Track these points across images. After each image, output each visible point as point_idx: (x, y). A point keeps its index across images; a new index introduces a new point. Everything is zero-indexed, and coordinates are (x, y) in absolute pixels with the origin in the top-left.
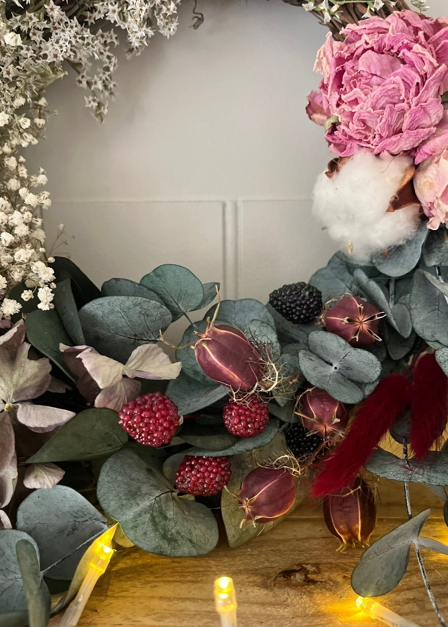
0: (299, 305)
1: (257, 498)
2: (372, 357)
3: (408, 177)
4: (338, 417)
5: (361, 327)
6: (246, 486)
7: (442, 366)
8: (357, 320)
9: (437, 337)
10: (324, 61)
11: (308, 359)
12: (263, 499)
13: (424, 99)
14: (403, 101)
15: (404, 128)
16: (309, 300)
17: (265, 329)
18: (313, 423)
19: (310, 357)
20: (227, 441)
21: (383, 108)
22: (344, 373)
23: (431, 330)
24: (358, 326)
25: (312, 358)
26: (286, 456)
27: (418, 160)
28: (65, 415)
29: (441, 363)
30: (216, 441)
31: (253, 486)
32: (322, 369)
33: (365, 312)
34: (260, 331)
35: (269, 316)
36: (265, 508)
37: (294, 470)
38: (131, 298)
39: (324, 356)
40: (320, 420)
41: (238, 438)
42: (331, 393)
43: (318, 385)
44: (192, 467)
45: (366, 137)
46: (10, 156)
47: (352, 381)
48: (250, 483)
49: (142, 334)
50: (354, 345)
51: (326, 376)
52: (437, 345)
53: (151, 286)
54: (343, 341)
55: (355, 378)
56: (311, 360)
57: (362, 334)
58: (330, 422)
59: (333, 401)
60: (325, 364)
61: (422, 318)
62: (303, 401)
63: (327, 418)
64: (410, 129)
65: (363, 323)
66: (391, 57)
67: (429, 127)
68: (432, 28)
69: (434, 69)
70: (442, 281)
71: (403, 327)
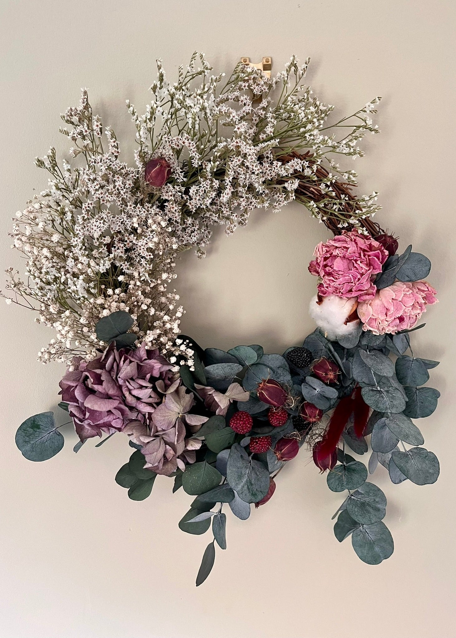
0: (302, 361)
1: (283, 452)
2: (334, 390)
3: (355, 308)
4: (318, 416)
6: (278, 446)
7: (363, 397)
8: (329, 374)
9: (363, 380)
10: (318, 253)
12: (286, 452)
13: (362, 282)
14: (352, 283)
15: (353, 290)
17: (286, 372)
18: (307, 418)
20: (271, 429)
21: (344, 284)
22: (322, 394)
23: (361, 377)
25: (307, 387)
26: (295, 432)
27: (359, 300)
28: (205, 419)
29: (363, 395)
30: (266, 429)
31: (281, 446)
32: (311, 392)
33: (332, 370)
34: (283, 373)
35: (286, 363)
36: (287, 455)
37: (298, 438)
38: (227, 364)
39: (312, 386)
40: (310, 417)
41: (275, 428)
42: (316, 405)
43: (310, 402)
45: (336, 291)
46: (161, 284)
48: (280, 445)
49: (229, 376)
50: (327, 384)
51: (313, 396)
52: (363, 384)
53: (232, 354)
54: (322, 383)
55: (326, 396)
57: (331, 380)
58: (315, 417)
59: (316, 409)
60: (313, 389)
62: (303, 407)
63: (313, 415)
64: (355, 291)
65: (331, 375)
66: (348, 261)
67: (364, 291)
68: (368, 246)
69: (367, 271)
70: (368, 353)
71: (349, 374)
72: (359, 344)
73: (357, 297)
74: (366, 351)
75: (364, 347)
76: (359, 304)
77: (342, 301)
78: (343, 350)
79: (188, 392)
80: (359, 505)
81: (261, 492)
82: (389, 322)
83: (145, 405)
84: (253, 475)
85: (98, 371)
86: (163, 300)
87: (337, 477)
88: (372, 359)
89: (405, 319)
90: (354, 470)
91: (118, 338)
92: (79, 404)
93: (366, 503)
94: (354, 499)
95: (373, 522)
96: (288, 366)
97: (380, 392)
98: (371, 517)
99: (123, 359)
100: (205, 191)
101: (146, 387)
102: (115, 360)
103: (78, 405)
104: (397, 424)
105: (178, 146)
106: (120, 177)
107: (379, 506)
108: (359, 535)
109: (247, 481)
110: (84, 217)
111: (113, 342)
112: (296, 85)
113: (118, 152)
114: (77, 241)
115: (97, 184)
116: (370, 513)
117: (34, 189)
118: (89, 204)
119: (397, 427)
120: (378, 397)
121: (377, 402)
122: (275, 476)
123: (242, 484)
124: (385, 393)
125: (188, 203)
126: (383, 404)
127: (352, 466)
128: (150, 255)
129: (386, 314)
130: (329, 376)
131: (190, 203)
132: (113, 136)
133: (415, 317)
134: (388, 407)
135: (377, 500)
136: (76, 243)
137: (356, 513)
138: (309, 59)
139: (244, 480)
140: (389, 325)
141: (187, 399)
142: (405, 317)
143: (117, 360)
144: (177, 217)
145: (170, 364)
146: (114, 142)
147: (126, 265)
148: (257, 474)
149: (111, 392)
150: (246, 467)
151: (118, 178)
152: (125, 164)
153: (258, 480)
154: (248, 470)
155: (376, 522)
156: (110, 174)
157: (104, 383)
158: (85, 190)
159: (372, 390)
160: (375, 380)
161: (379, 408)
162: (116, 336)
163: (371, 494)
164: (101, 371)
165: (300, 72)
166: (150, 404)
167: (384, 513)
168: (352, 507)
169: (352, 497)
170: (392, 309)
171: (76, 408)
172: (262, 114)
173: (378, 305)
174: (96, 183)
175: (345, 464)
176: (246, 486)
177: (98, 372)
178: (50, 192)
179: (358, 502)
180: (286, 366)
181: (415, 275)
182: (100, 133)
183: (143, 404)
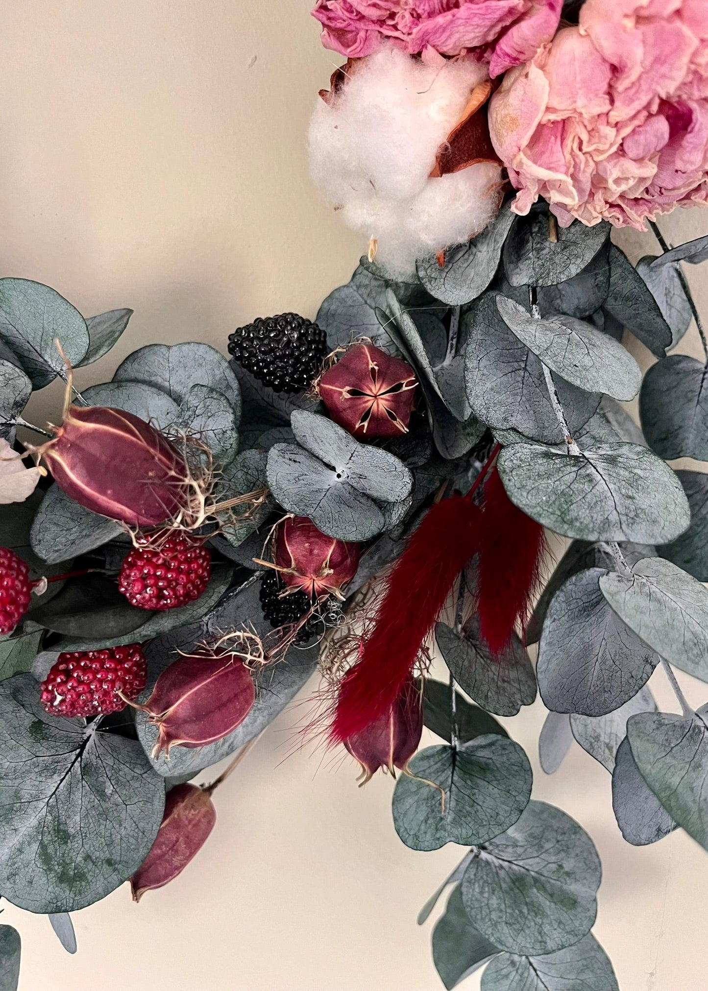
0: (281, 358)
1: (175, 712)
2: (392, 459)
3: (475, 103)
4: (330, 567)
5: (375, 405)
6: (160, 689)
8: (368, 392)
9: (514, 421)
11: (288, 461)
16: (298, 348)
17: (215, 402)
18: (292, 576)
19: (293, 457)
22: (355, 485)
23: (503, 409)
24: (369, 404)
25: (297, 459)
26: (238, 633)
27: (495, 69)
29: (504, 472)
32: (312, 477)
33: (382, 378)
34: (206, 407)
35: (230, 376)
36: (189, 727)
37: (249, 657)
39: (321, 454)
40: (303, 571)
42: (318, 523)
43: (297, 510)
45: (390, 16)
47: (368, 497)
48: (167, 684)
50: (362, 438)
51: (318, 491)
52: (512, 437)
54: (341, 432)
55: (375, 494)
56: (295, 461)
57: (377, 420)
58: (318, 571)
59: (323, 538)
60: (321, 468)
61: (489, 385)
62: (276, 536)
63: (313, 566)
65: (378, 397)
70: (537, 316)
71: (460, 404)
72: (499, 282)
73: (481, 50)
74: (530, 311)
75: (513, 293)
76: (496, 84)
77: (418, 73)
78: (446, 322)
80: (504, 886)
81: (109, 862)
82: (623, 132)
84: (82, 797)
87: (425, 792)
88: (549, 332)
89: (697, 114)
90: (484, 769)
93: (529, 880)
94: (487, 863)
95: (550, 945)
96: (235, 384)
97: (579, 461)
98: (546, 928)
104: (649, 596)
107: (573, 887)
108: (507, 976)
109: (41, 825)
116: (544, 915)
119: (653, 606)
120: (569, 478)
121: (565, 498)
122: (220, 780)
123: (14, 841)
124: (600, 466)
126: (591, 508)
127: (481, 753)
129: (609, 92)
130: (369, 403)
134: (614, 517)
135: (568, 866)
137: (494, 916)
139: (28, 823)
140: (621, 151)
142: (694, 105)
148: (102, 794)
150: (49, 770)
153: (104, 815)
154: (57, 778)
155: (563, 947)
159: (547, 455)
160: (560, 416)
161: (571, 523)
163: (547, 846)
167: (592, 913)
168: (482, 893)
169: (484, 855)
170: (636, 61)
173: (573, 60)
175: (455, 742)
176: (35, 846)
179: (502, 873)
180: (228, 387)
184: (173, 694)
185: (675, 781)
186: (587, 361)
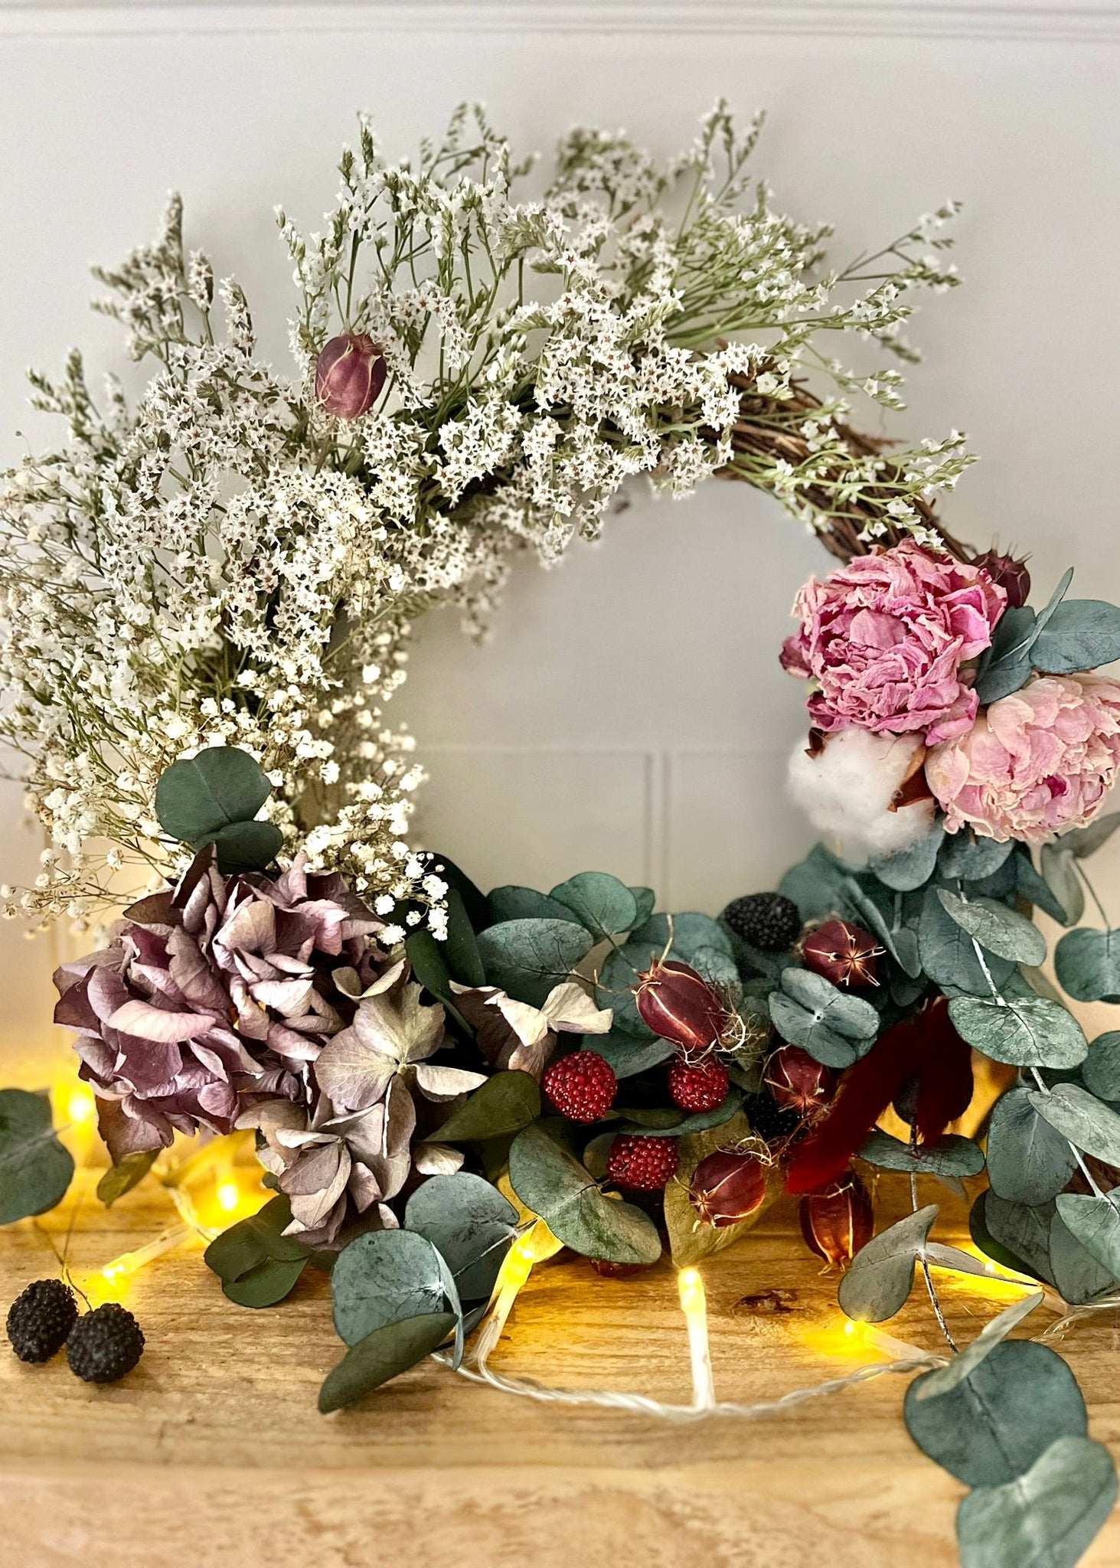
0: (768, 927)
1: (717, 1192)
2: (866, 1005)
3: (917, 765)
4: (821, 1086)
5: (853, 965)
6: (701, 1176)
7: (955, 1023)
8: (848, 956)
9: (955, 979)
10: (805, 607)
11: (781, 1005)
12: (724, 1194)
13: (933, 679)
14: (906, 680)
15: (909, 707)
16: (782, 919)
17: (720, 959)
18: (788, 1094)
19: (784, 1003)
20: (675, 1117)
21: (881, 686)
22: (830, 1025)
23: (946, 971)
24: (849, 964)
25: (788, 1004)
26: (752, 1138)
27: (929, 742)
28: (476, 1080)
29: (955, 1017)
30: (662, 1117)
31: (710, 1176)
32: (799, 1018)
33: (857, 946)
34: (714, 963)
35: (724, 938)
36: (727, 1205)
37: (763, 1156)
38: (544, 920)
39: (803, 1000)
40: (798, 1090)
41: (688, 1113)
42: (812, 1054)
43: (795, 1043)
44: (631, 1151)
45: (861, 712)
46: (362, 708)
47: (841, 1035)
48: (707, 1172)
49: (552, 966)
50: (843, 989)
51: (806, 1029)
52: (954, 991)
53: (564, 900)
54: (828, 984)
55: (846, 1033)
56: (786, 1006)
57: (854, 975)
58: (811, 1093)
59: (815, 1065)
60: (804, 1012)
61: (936, 953)
62: (774, 1063)
63: (806, 1086)
64: (917, 709)
65: (856, 960)
66: (892, 621)
67: (941, 708)
68: (947, 579)
69: (946, 644)
70: (965, 901)
71: (911, 963)
72: (936, 876)
73: (922, 733)
74: (959, 896)
75: (950, 885)
76: (928, 751)
77: (879, 745)
78: (892, 900)
79: (426, 1000)
82: (1022, 795)
83: (297, 1036)
85: (158, 929)
86: (368, 750)
88: (975, 914)
89: (1068, 786)
91: (222, 834)
92: (100, 1031)
96: (728, 944)
97: (1005, 1010)
99: (234, 895)
100: (482, 432)
101: (296, 976)
102: (210, 899)
103: (97, 1036)
104: (1064, 1108)
105: (409, 314)
106: (251, 399)
110: (143, 495)
111: (209, 847)
112: (731, 178)
113: (250, 339)
114: (117, 553)
115: (186, 411)
117: (19, 433)
118: (158, 461)
119: (1067, 1114)
120: (1001, 1022)
121: (998, 1037)
124: (1022, 1014)
125: (439, 473)
126: (1018, 1043)
128: (323, 602)
129: (1011, 772)
131: (444, 475)
132: (238, 296)
133: (1096, 782)
134: (1034, 1050)
136: (114, 559)
138: (763, 114)
140: (1021, 806)
141: (425, 1020)
142: (1067, 780)
143: (217, 899)
144: (405, 505)
145: (373, 917)
146: (241, 311)
147: (260, 637)
149: (194, 992)
151: (247, 401)
152: (264, 365)
156: (224, 388)
157: (174, 964)
158: (155, 433)
159: (982, 1006)
160: (988, 976)
161: (1005, 1053)
162: (217, 830)
164: (169, 928)
165: (740, 143)
166: (310, 1036)
170: (1025, 755)
171: (95, 1050)
172: (639, 250)
173: (984, 748)
174: (182, 406)
177: (158, 933)
178: (65, 452)
180: (723, 945)
181: (1090, 654)
182: (205, 293)
183: (288, 1035)
184: (714, 1179)
185: (1091, 1233)
186: (1006, 938)
